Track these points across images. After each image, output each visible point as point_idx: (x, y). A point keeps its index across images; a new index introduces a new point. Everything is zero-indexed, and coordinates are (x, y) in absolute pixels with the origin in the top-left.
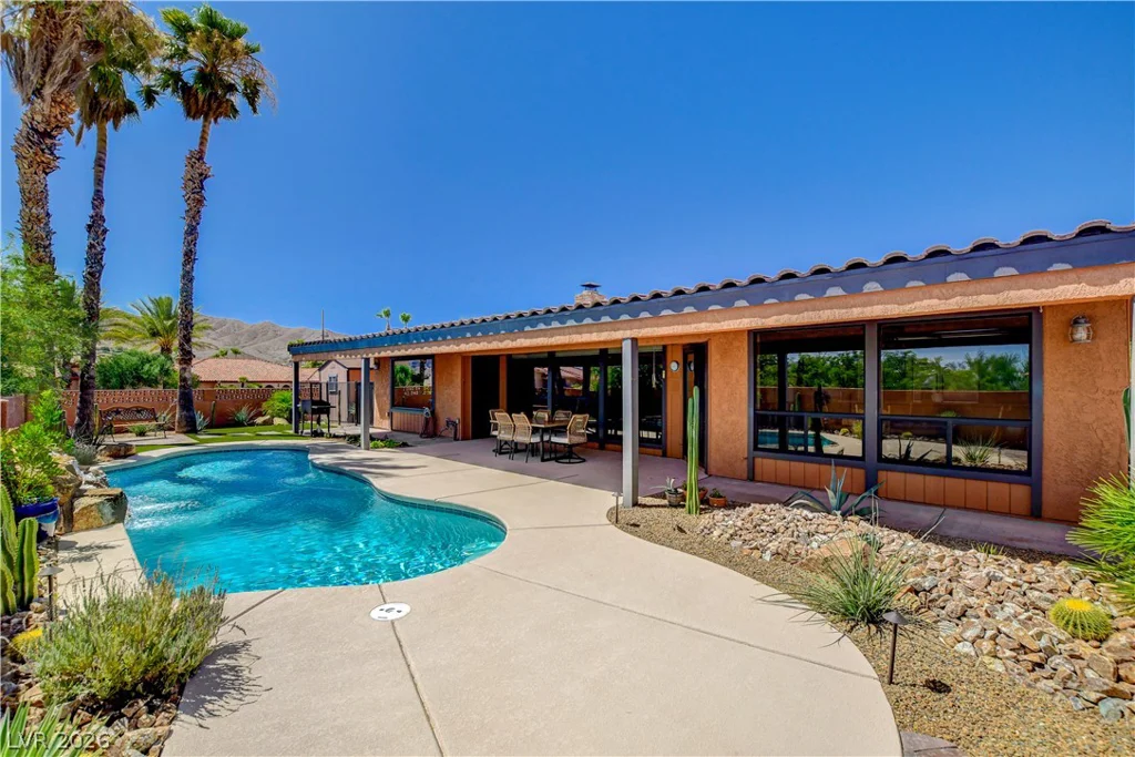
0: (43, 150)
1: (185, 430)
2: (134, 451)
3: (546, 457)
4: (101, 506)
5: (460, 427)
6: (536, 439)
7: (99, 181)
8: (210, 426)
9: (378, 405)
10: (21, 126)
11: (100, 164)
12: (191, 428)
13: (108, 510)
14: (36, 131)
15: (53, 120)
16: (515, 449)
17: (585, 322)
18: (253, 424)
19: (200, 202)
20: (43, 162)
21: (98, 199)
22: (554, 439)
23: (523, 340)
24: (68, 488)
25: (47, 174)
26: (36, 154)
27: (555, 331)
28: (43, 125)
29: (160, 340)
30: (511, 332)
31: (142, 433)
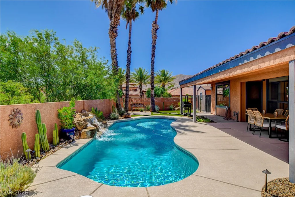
0: (114, 32)
1: (152, 111)
2: (130, 116)
3: (272, 136)
4: (87, 132)
5: (239, 116)
7: (130, 37)
8: (160, 110)
9: (212, 104)
10: (110, 27)
11: (130, 32)
12: (154, 110)
13: (89, 134)
14: (112, 27)
15: (115, 23)
16: (253, 129)
18: (175, 110)
19: (155, 37)
20: (114, 35)
21: (130, 42)
22: (278, 126)
23: (239, 71)
24: (82, 126)
25: (115, 38)
26: (112, 33)
27: (252, 63)
28: (113, 25)
29: (162, 83)
30: (234, 67)
31: (142, 111)
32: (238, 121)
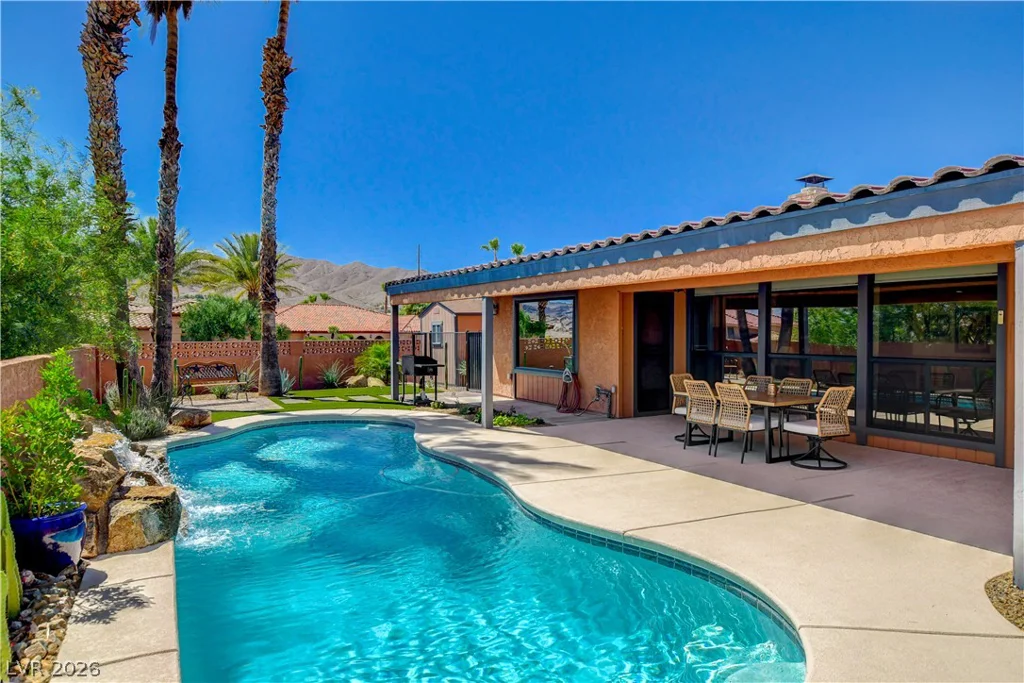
0: (109, 47)
1: (269, 392)
2: (209, 420)
3: (775, 455)
4: (145, 516)
5: (617, 398)
6: (757, 426)
7: (171, 85)
8: (296, 387)
9: (497, 364)
10: (86, 20)
11: (171, 63)
12: (277, 392)
13: (154, 521)
14: (101, 24)
15: (118, 7)
17: (914, 214)
18: (344, 386)
19: (280, 104)
20: (109, 62)
21: (171, 108)
23: (765, 258)
24: (104, 487)
25: (114, 77)
26: (102, 52)
28: (108, 16)
29: (248, 283)
30: (741, 244)
31: (223, 396)
32: (611, 416)
